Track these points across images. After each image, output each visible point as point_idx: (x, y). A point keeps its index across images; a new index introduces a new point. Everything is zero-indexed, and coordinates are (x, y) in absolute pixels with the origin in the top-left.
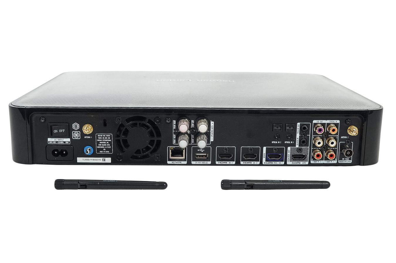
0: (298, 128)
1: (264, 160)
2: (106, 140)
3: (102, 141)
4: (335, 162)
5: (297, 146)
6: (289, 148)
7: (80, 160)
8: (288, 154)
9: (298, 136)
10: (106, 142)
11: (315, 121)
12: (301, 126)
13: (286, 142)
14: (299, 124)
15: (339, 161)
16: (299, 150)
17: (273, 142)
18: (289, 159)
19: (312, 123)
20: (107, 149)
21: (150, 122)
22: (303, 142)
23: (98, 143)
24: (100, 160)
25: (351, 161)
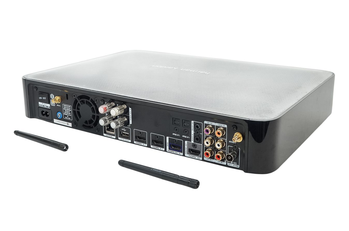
0: (193, 125)
1: (168, 147)
3: (66, 110)
4: (225, 163)
5: (192, 142)
6: (186, 142)
7: (55, 121)
8: (185, 147)
9: (193, 132)
10: (69, 111)
11: (206, 122)
12: (195, 124)
13: (183, 136)
14: (193, 122)
15: (228, 163)
16: (194, 145)
17: (173, 134)
18: (187, 152)
19: (203, 123)
20: (69, 117)
21: (92, 100)
22: (198, 139)
23: (64, 110)
24: (65, 123)
25: (239, 166)
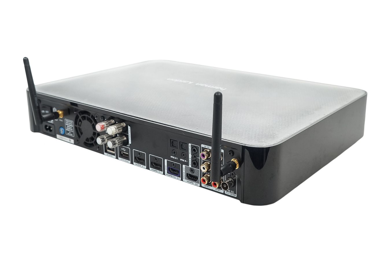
0: (190, 148)
1: (166, 171)
2: (70, 125)
3: (68, 126)
4: (223, 192)
5: (190, 166)
6: (184, 166)
7: (58, 136)
8: (183, 171)
9: (190, 156)
10: (71, 126)
11: (203, 146)
12: (192, 147)
13: (181, 160)
14: (190, 144)
15: (225, 192)
16: (192, 170)
17: (171, 157)
18: (185, 177)
19: (200, 146)
20: (72, 133)
21: (92, 116)
22: (196, 164)
23: (66, 126)
24: (68, 139)
25: (236, 195)
